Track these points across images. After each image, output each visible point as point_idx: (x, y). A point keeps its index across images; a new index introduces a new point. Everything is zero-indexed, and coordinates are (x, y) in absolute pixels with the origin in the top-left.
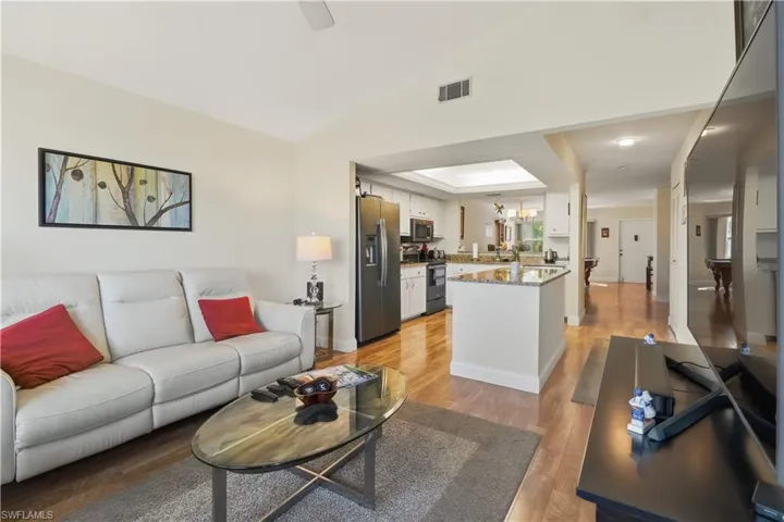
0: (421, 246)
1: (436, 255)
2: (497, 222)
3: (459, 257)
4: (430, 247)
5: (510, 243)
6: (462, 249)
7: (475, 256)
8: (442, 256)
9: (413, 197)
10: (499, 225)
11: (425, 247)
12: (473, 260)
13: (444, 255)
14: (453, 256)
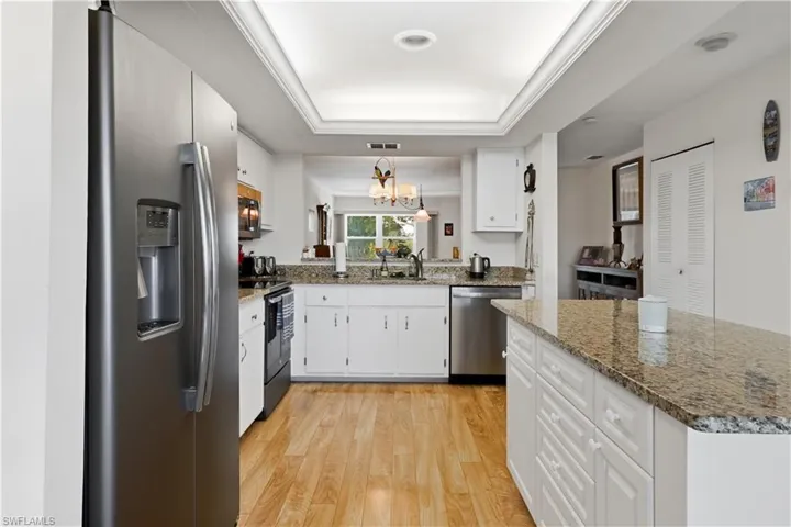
3: (305, 269)
6: (310, 255)
7: (340, 267)
12: (336, 276)
13: (275, 266)
14: (291, 268)
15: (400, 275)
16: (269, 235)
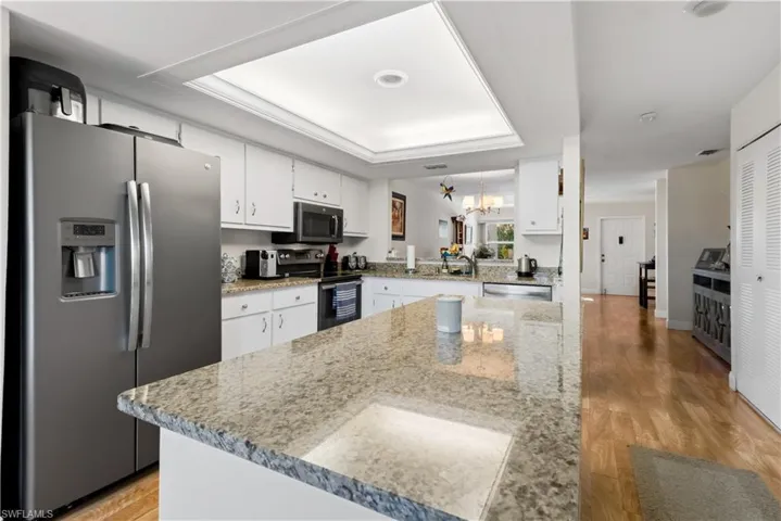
0: (326, 249)
1: (352, 264)
2: (454, 219)
3: (388, 265)
4: (342, 251)
5: (469, 249)
6: (393, 255)
7: (411, 265)
8: (362, 264)
9: (299, 165)
10: (458, 224)
11: (332, 250)
12: (407, 272)
13: (367, 264)
14: (379, 264)
15: (457, 273)
16: (366, 241)
